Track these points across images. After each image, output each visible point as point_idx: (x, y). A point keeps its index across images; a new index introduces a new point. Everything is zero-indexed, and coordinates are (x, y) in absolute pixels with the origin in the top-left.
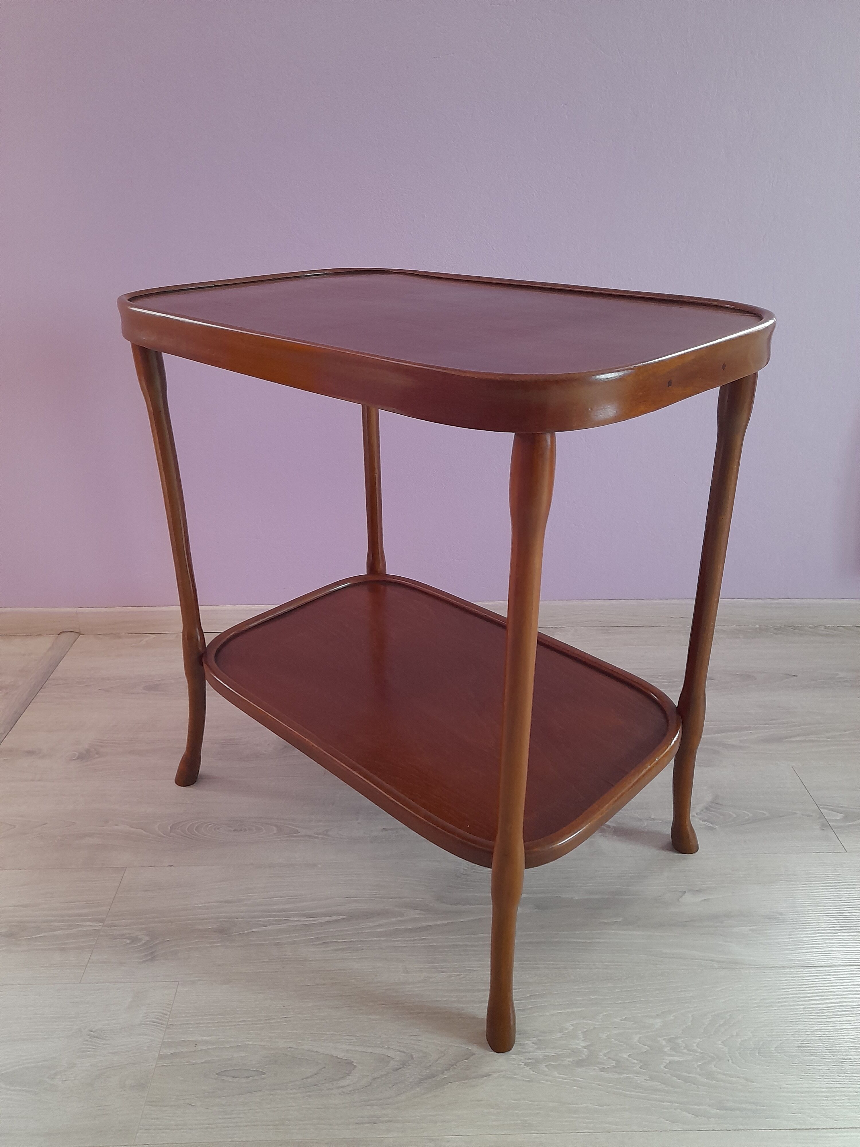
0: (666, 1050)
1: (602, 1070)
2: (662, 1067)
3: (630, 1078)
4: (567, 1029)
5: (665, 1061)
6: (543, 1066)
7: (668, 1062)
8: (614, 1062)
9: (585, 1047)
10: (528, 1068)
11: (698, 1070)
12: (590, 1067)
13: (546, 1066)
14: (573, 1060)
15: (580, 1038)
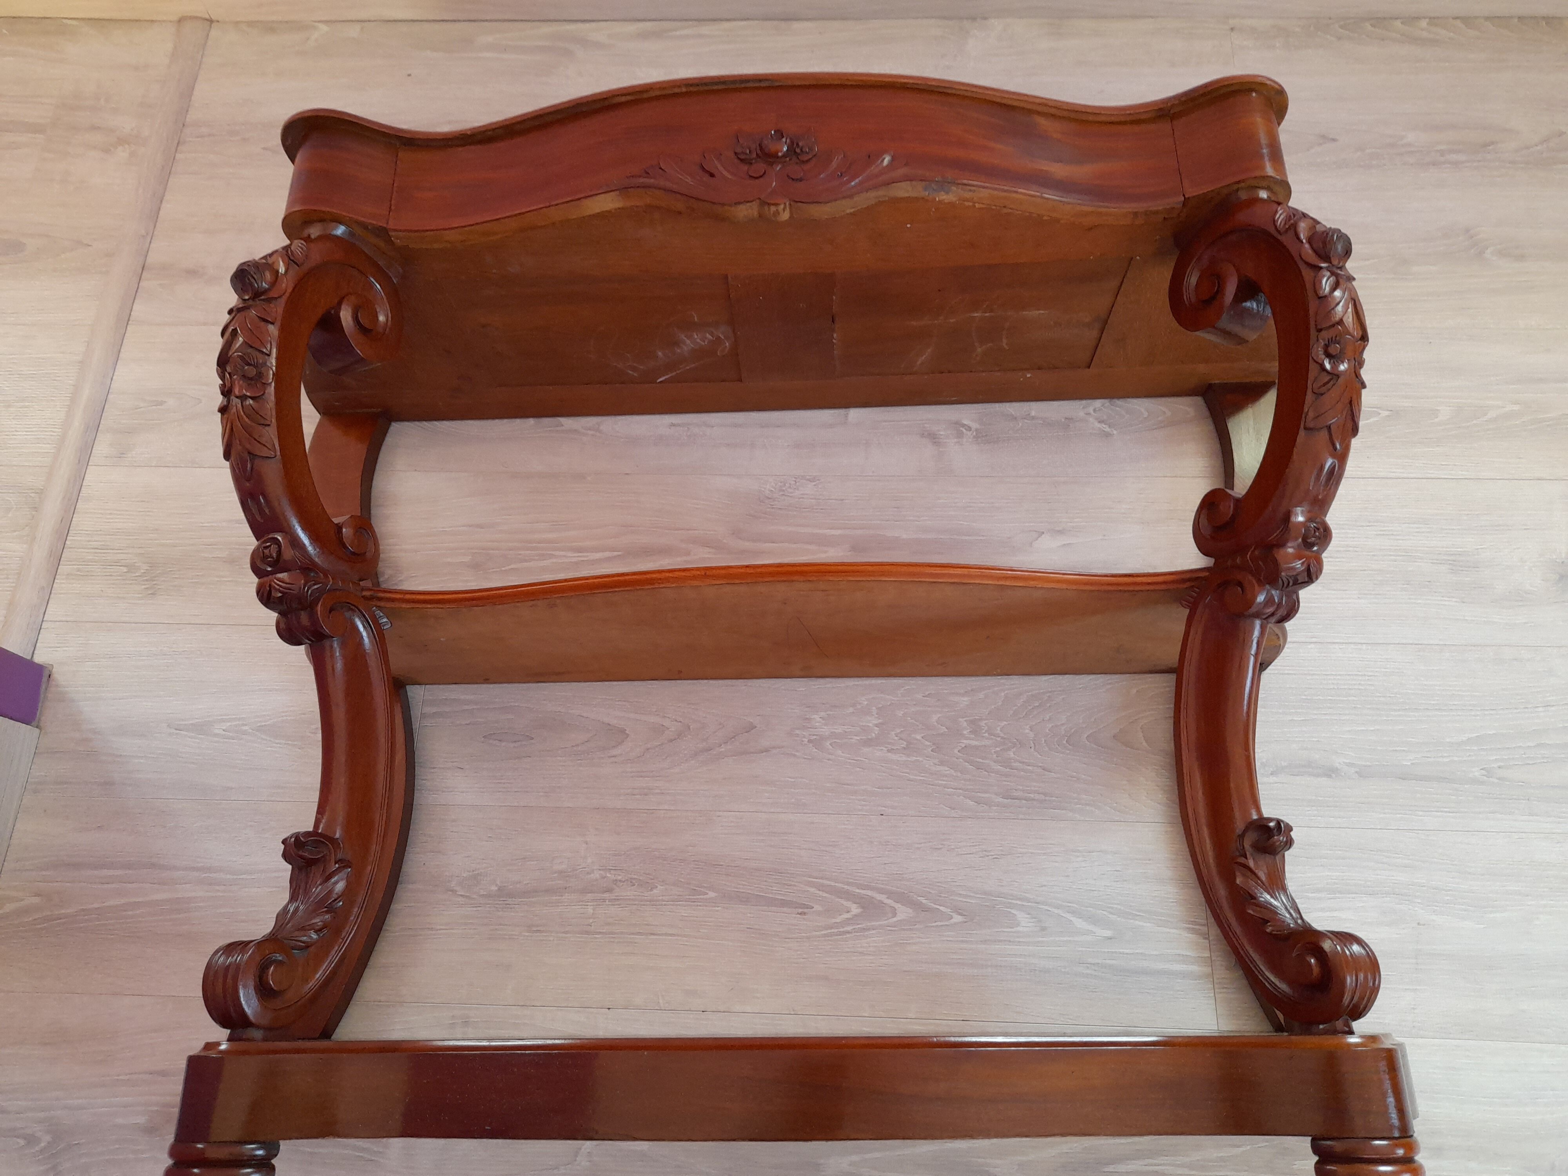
0: (965, 732)
1: (889, 751)
2: (956, 751)
3: (918, 761)
4: (860, 704)
5: (961, 744)
6: (828, 744)
7: (963, 746)
8: (905, 743)
9: (876, 725)
10: (811, 745)
11: (995, 756)
12: (877, 748)
13: (831, 744)
14: (862, 739)
15: (873, 715)
